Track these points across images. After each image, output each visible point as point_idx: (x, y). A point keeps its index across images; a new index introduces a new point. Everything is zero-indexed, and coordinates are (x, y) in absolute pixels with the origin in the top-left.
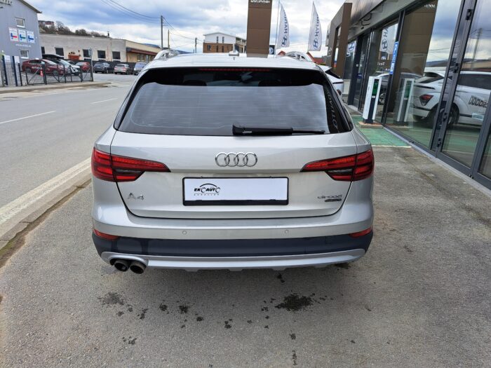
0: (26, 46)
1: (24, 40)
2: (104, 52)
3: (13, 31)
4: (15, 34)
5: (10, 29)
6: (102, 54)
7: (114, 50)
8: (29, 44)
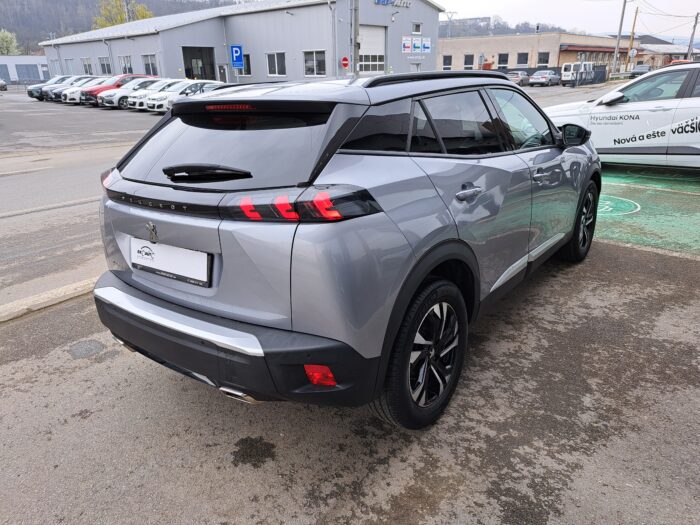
0: (420, 58)
1: (418, 51)
2: (527, 54)
3: (407, 41)
4: (408, 44)
5: (404, 39)
6: (523, 58)
7: (542, 51)
8: (425, 54)
